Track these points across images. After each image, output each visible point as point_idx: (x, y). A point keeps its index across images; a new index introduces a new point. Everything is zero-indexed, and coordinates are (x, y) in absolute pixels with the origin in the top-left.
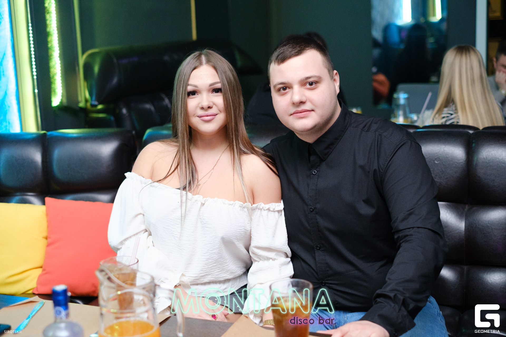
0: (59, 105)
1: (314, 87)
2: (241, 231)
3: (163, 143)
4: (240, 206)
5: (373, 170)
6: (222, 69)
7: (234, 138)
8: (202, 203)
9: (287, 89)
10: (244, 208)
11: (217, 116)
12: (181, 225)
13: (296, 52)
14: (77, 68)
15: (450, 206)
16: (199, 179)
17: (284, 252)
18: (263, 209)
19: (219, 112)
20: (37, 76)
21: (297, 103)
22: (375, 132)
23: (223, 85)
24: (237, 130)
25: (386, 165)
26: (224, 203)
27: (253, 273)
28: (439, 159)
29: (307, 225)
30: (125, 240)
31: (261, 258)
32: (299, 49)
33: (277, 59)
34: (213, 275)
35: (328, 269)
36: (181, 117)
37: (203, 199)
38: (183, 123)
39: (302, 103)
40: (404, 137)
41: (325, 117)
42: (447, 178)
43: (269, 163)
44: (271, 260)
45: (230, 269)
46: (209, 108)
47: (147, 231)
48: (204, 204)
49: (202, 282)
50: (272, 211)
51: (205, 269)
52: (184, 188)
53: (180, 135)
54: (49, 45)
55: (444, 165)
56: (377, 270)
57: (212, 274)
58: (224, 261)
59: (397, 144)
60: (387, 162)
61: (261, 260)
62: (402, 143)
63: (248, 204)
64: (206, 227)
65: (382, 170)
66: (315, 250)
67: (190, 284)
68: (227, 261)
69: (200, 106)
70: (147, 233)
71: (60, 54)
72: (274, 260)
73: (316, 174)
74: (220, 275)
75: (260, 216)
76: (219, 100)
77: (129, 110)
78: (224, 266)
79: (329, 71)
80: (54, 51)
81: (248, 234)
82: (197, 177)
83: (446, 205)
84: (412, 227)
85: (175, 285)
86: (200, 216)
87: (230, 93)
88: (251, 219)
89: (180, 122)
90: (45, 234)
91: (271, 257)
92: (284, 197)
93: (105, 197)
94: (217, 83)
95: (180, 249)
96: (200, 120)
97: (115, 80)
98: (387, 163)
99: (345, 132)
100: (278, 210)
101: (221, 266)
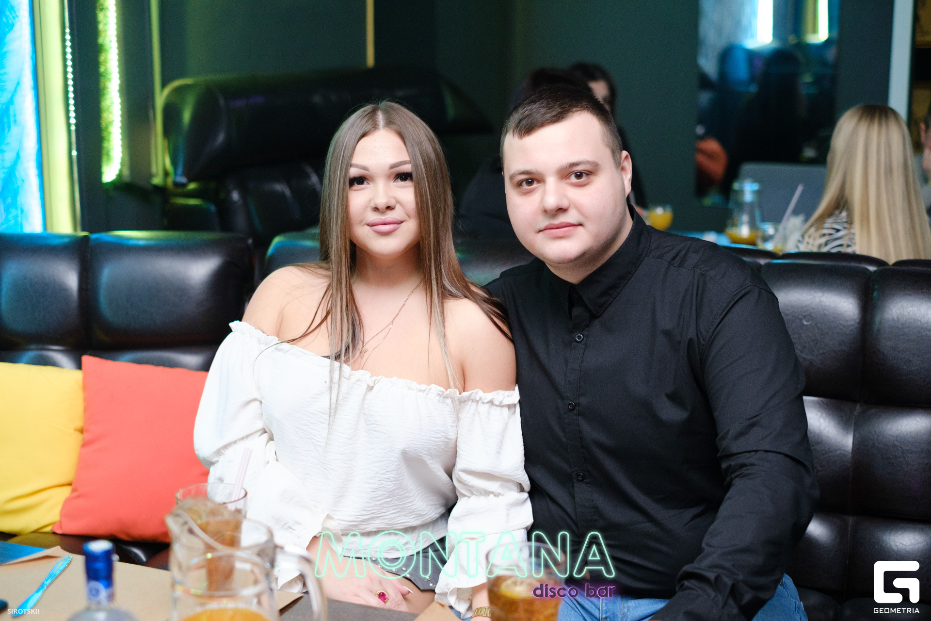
0: (116, 179)
1: (584, 181)
2: (439, 440)
3: (304, 269)
4: (439, 395)
5: (687, 341)
6: (415, 137)
7: (433, 264)
8: (368, 386)
9: (535, 182)
10: (446, 397)
11: (403, 224)
12: (329, 424)
13: (554, 116)
14: (151, 114)
15: (827, 404)
16: (366, 340)
17: (517, 482)
18: (480, 402)
19: (406, 217)
20: (76, 125)
21: (551, 211)
22: (694, 270)
23: (416, 166)
24: (438, 251)
25: (711, 331)
26: (409, 388)
27: (457, 519)
28: (811, 317)
29: (561, 434)
30: (226, 447)
31: (473, 491)
32: (559, 110)
33: (517, 126)
34: (384, 519)
35: (596, 517)
36: (337, 225)
37: (370, 377)
38: (340, 236)
39: (561, 210)
40: (747, 282)
41: (603, 238)
42: (824, 353)
43: (496, 317)
44: (491, 496)
45: (415, 509)
46: (389, 208)
47: (266, 432)
48: (372, 388)
49: (364, 531)
50: (497, 406)
51: (369, 507)
52: (337, 357)
53: (333, 257)
54: (102, 69)
55: (819, 328)
56: (686, 524)
57: (383, 517)
58: (405, 493)
59: (734, 294)
60: (715, 326)
61: (472, 494)
62: (743, 292)
63: (454, 392)
64: (374, 430)
65: (704, 340)
66: (575, 481)
67: (341, 533)
68: (411, 495)
69: (372, 205)
70: (266, 436)
71: (121, 86)
72: (497, 495)
73: (581, 341)
74: (398, 519)
75: (474, 414)
76: (406, 194)
77: (244, 194)
78: (404, 504)
79: (613, 152)
80: (109, 80)
81: (452, 445)
82: (361, 337)
83: (819, 403)
84: (754, 448)
85: (313, 536)
86: (364, 410)
87: (428, 183)
88: (458, 419)
89: (334, 234)
90: (79, 423)
91: (491, 490)
92: (520, 380)
93: (192, 359)
94: (404, 163)
95: (325, 468)
96: (371, 231)
97: (221, 138)
98: (713, 328)
99: (638, 267)
100: (509, 405)
101: (400, 502)
